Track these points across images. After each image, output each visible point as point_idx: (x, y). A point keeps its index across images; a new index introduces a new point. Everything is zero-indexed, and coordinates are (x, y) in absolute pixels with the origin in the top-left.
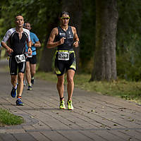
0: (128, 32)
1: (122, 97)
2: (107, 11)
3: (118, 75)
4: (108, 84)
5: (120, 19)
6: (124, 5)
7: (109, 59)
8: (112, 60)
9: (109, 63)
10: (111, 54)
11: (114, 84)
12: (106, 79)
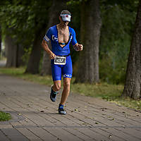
0: (110, 39)
1: (104, 98)
2: (91, 18)
3: (100, 78)
4: (90, 86)
5: (103, 26)
6: (107, 14)
7: (93, 63)
8: (95, 64)
9: (92, 67)
10: (94, 58)
11: (96, 86)
12: (89, 81)
